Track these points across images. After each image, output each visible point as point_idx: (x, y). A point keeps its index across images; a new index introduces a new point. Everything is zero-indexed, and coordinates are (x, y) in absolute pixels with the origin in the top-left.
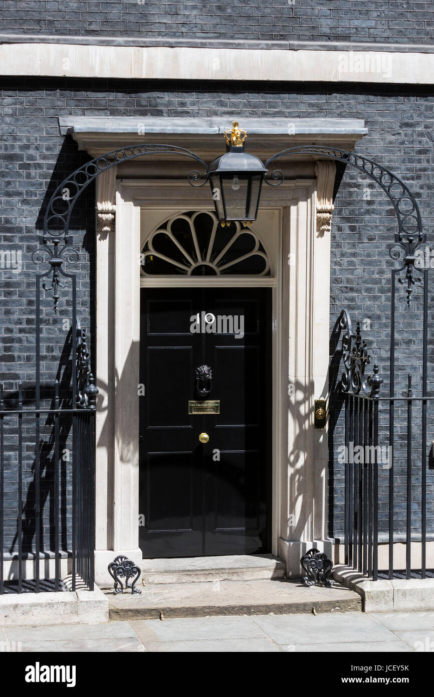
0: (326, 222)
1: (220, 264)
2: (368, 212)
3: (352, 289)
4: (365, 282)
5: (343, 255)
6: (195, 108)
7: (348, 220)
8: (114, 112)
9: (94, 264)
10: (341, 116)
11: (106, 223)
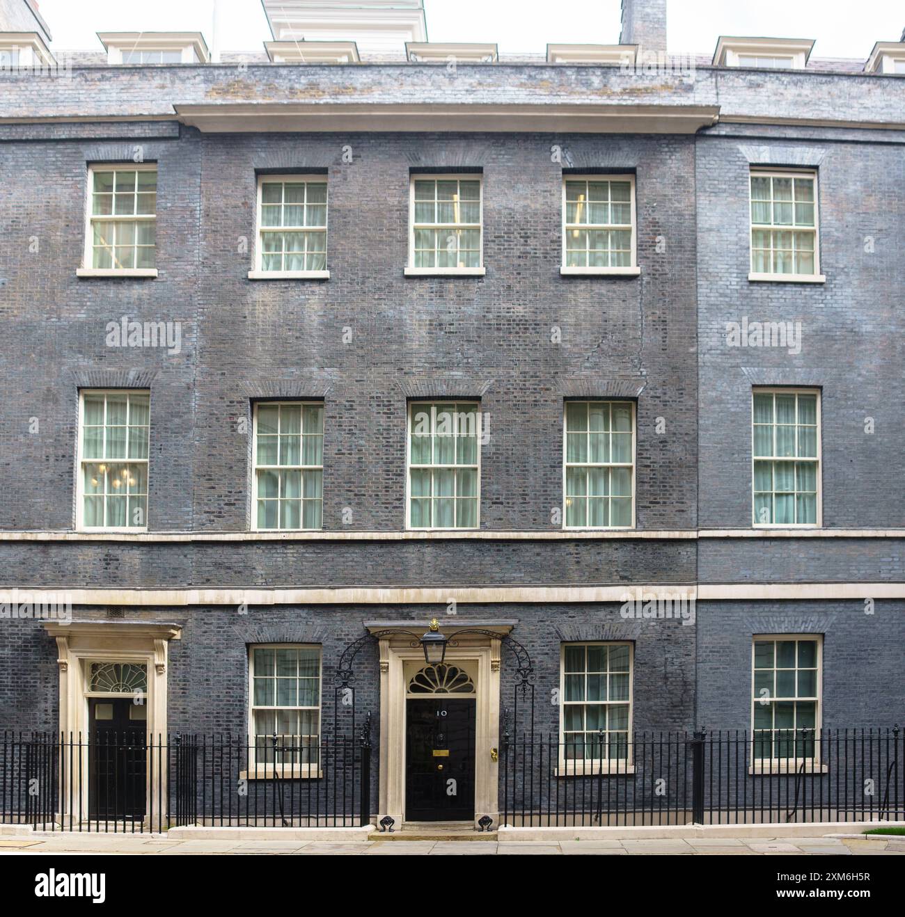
0: (496, 666)
1: (449, 688)
5: (507, 682)
7: (510, 666)
8: (390, 619)
9: (379, 686)
10: (506, 618)
11: (384, 668)
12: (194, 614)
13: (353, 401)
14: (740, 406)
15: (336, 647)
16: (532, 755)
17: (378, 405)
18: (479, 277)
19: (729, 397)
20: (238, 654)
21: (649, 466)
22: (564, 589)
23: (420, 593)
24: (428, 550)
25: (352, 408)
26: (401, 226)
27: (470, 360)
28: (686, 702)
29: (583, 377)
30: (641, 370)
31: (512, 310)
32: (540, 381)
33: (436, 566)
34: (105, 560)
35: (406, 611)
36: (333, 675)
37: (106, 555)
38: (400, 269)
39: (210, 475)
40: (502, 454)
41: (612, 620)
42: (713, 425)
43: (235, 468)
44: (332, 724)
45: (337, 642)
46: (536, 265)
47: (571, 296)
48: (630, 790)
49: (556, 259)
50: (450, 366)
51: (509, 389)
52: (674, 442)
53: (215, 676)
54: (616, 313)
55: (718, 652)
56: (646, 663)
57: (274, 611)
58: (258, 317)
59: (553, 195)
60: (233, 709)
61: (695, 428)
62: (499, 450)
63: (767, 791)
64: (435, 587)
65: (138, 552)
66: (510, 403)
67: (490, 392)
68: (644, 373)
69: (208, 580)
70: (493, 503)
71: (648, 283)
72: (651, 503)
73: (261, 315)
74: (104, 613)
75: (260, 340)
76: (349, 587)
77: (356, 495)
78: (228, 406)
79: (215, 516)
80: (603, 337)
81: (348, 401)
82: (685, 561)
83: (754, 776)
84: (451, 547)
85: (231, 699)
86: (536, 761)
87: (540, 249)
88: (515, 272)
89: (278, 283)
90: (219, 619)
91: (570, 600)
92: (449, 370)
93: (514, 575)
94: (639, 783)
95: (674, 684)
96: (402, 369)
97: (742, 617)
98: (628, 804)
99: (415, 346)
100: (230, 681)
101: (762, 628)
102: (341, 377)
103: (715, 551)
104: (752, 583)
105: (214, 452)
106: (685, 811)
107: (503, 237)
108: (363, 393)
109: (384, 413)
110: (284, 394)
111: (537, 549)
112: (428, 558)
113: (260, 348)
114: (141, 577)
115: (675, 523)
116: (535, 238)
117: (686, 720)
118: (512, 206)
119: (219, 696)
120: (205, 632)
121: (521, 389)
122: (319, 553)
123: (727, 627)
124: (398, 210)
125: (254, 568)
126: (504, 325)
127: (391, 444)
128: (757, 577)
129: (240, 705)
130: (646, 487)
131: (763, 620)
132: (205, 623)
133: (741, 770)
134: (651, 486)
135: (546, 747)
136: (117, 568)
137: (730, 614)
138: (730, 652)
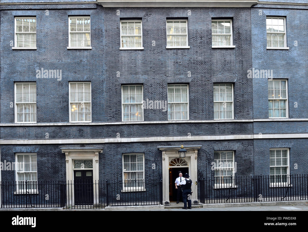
0: (196, 158)
1: (181, 165)
2: (203, 157)
3: (201, 167)
4: (203, 166)
5: (199, 162)
6: (176, 144)
7: (200, 158)
8: (164, 145)
9: (162, 165)
10: (198, 145)
11: (164, 159)
12: (107, 145)
13: (152, 84)
14: (265, 84)
15: (149, 154)
16: (206, 183)
17: (160, 86)
18: (188, 49)
19: (261, 82)
20: (120, 156)
21: (239, 102)
22: (215, 136)
23: (173, 138)
24: (175, 126)
25: (151, 86)
26: (164, 34)
27: (186, 73)
28: (251, 167)
29: (219, 77)
30: (236, 75)
31: (198, 58)
32: (206, 78)
33: (178, 131)
34: (79, 130)
35: (169, 143)
36: (148, 162)
37: (79, 129)
38: (165, 47)
39: (110, 106)
40: (196, 99)
41: (229, 145)
42: (257, 90)
43: (117, 104)
44: (148, 176)
45: (149, 152)
46: (205, 45)
47: (215, 54)
48: (235, 192)
49: (210, 44)
50: (180, 74)
51: (197, 80)
52: (246, 95)
53: (113, 163)
54: (228, 59)
55: (260, 153)
56: (239, 157)
57: (130, 144)
58: (123, 61)
59: (209, 25)
60: (119, 172)
61: (252, 91)
62: (195, 98)
63: (275, 192)
64: (177, 136)
65: (89, 128)
66: (198, 84)
67: (192, 81)
68: (237, 76)
69: (110, 136)
70: (194, 113)
71: (237, 50)
72: (239, 112)
73: (124, 60)
74: (79, 146)
75: (124, 67)
76: (153, 137)
77: (154, 111)
78: (115, 86)
79: (112, 118)
80: (224, 66)
81: (150, 84)
82: (249, 128)
83: (271, 188)
84: (182, 125)
85: (118, 169)
86: (208, 185)
87: (205, 41)
88: (198, 47)
89: (128, 51)
90: (114, 147)
91: (217, 139)
92: (180, 75)
93: (200, 132)
94: (238, 191)
95: (247, 162)
96: (166, 75)
97: (266, 143)
98: (235, 196)
99: (170, 68)
100: (118, 164)
101: (272, 146)
102: (148, 78)
103: (258, 125)
104: (269, 134)
105: (111, 99)
106: (252, 198)
107: (195, 37)
108: (155, 82)
109: (161, 88)
110: (131, 83)
111: (207, 125)
112: (175, 128)
113: (124, 70)
114: (90, 135)
115: (246, 118)
116: (204, 37)
117: (251, 172)
118: (197, 28)
119: (114, 169)
120: (110, 150)
121: (201, 80)
122: (143, 127)
123: (263, 146)
124: (163, 30)
125: (124, 132)
126: (196, 62)
127: (164, 96)
128: (270, 132)
129: (121, 171)
130: (238, 107)
131: (272, 144)
132: (110, 148)
133: (267, 186)
134: (239, 107)
135: (210, 181)
136: (83, 133)
137: (263, 143)
138: (263, 153)
